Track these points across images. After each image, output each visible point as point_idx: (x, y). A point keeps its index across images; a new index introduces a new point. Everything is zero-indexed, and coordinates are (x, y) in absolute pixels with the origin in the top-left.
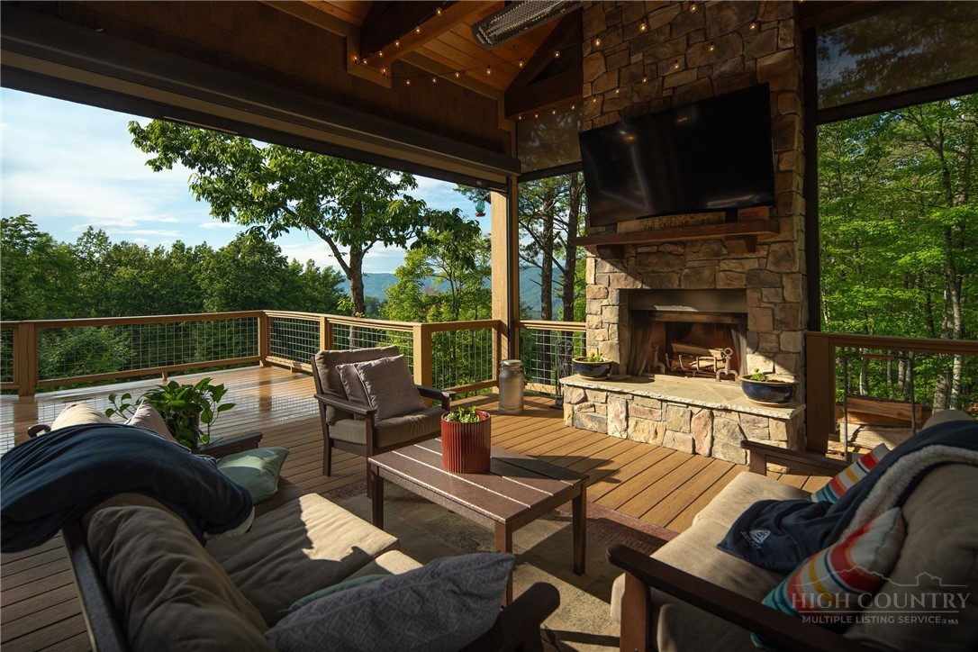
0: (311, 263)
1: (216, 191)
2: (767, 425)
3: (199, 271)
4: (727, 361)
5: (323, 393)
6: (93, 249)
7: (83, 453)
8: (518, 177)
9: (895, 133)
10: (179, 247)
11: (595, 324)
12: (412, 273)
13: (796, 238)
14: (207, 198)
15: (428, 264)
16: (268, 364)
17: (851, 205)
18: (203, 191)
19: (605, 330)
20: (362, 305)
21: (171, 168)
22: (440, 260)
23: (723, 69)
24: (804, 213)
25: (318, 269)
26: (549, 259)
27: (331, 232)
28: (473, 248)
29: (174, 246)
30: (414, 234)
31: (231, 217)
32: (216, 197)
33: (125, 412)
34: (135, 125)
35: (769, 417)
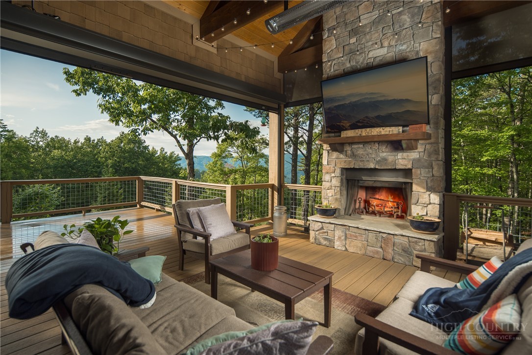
0: (162, 149)
1: (113, 108)
2: (423, 244)
3: (99, 153)
4: (400, 208)
5: (179, 224)
6: (39, 140)
7: (63, 262)
8: (284, 105)
9: (485, 84)
10: (88, 139)
11: (328, 187)
12: (220, 156)
13: (440, 142)
14: (107, 112)
15: (229, 151)
16: (142, 207)
17: (460, 123)
18: (105, 108)
19: (333, 190)
20: (193, 174)
21: (86, 94)
22: (235, 149)
23: (401, 48)
24: (444, 128)
25: (166, 153)
26: (296, 149)
27: (176, 132)
28: (254, 142)
29: (85, 139)
30: (223, 135)
31: (120, 123)
32: (113, 112)
33: (72, 235)
34: (67, 70)
35: (424, 240)
